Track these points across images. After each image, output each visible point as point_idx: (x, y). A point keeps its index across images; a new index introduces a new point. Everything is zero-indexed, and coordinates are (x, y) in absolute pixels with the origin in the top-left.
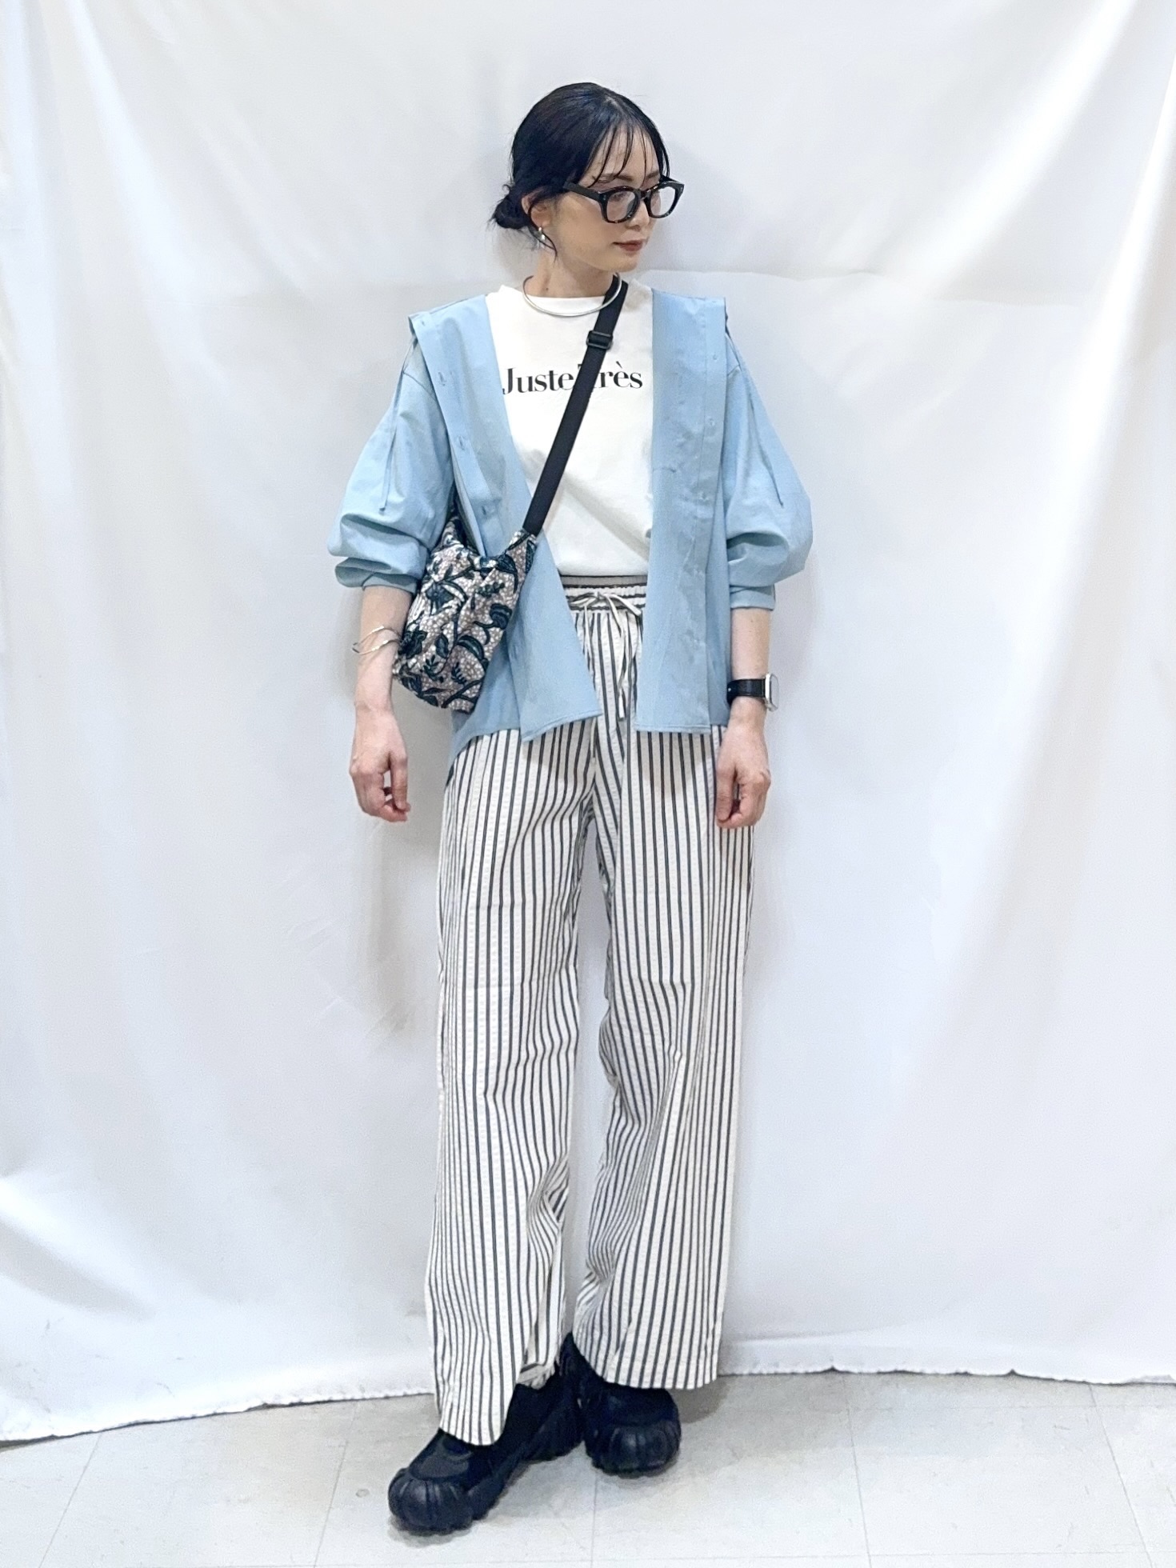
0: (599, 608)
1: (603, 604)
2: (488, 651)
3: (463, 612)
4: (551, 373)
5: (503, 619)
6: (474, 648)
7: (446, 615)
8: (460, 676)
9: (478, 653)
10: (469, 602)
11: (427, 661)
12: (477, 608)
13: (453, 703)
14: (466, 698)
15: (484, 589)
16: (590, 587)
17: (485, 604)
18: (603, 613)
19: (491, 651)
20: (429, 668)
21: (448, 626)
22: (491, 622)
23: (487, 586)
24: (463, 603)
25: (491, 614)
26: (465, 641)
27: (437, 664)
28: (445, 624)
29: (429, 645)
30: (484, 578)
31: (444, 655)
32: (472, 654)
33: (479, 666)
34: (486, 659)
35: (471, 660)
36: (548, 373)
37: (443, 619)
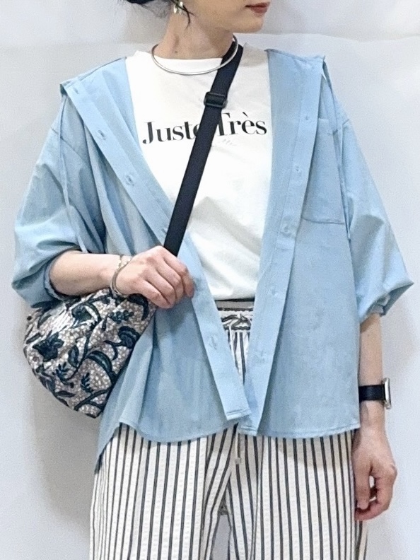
0: (241, 328)
1: (245, 325)
2: (115, 365)
3: (95, 331)
4: (187, 124)
5: (131, 340)
6: (104, 362)
7: (81, 330)
8: (88, 385)
9: (106, 367)
10: (101, 323)
11: (60, 366)
12: (107, 330)
13: (83, 408)
14: (94, 404)
15: (115, 315)
16: (232, 310)
17: (114, 329)
18: (245, 332)
19: (118, 366)
20: (60, 372)
21: (82, 340)
22: (119, 341)
23: (118, 313)
24: (96, 323)
25: (120, 336)
26: (94, 355)
27: (67, 370)
28: (80, 337)
29: (63, 352)
30: (117, 305)
31: (74, 364)
32: (101, 368)
33: (106, 378)
34: (114, 372)
35: (101, 373)
36: (184, 124)
37: (79, 333)
